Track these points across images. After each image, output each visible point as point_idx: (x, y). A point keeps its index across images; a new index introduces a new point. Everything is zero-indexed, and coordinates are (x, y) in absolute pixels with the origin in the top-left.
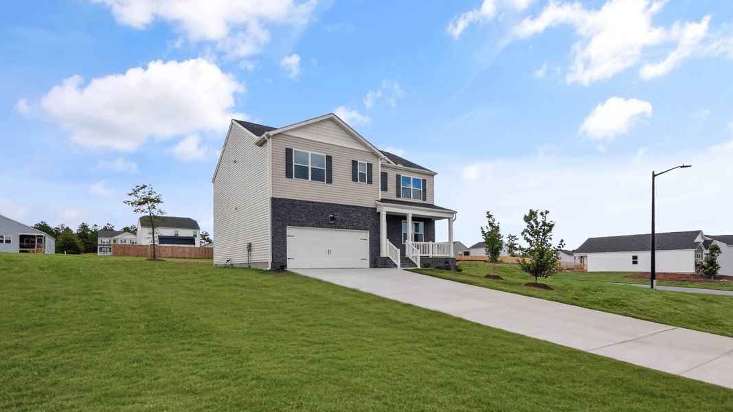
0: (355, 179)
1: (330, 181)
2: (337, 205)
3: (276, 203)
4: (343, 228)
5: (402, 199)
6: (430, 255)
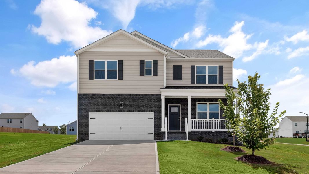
0: (142, 74)
1: (121, 78)
2: (126, 94)
3: (82, 97)
4: (131, 111)
5: (197, 85)
6: (213, 130)
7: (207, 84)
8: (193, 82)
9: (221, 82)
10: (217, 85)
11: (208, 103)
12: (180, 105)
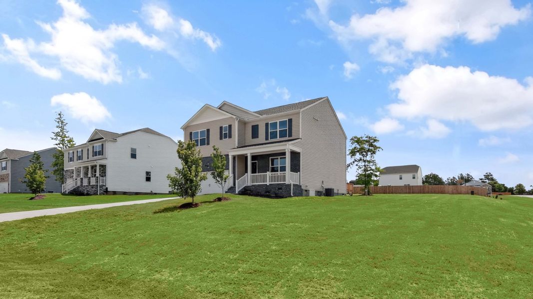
0: (221, 138)
1: (208, 144)
2: (211, 157)
5: (270, 141)
6: (268, 183)
7: (278, 139)
8: (267, 139)
9: (290, 135)
10: (287, 138)
11: (279, 157)
12: (257, 161)
